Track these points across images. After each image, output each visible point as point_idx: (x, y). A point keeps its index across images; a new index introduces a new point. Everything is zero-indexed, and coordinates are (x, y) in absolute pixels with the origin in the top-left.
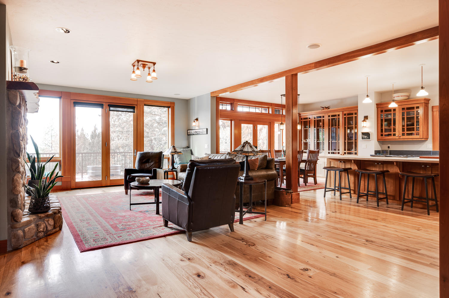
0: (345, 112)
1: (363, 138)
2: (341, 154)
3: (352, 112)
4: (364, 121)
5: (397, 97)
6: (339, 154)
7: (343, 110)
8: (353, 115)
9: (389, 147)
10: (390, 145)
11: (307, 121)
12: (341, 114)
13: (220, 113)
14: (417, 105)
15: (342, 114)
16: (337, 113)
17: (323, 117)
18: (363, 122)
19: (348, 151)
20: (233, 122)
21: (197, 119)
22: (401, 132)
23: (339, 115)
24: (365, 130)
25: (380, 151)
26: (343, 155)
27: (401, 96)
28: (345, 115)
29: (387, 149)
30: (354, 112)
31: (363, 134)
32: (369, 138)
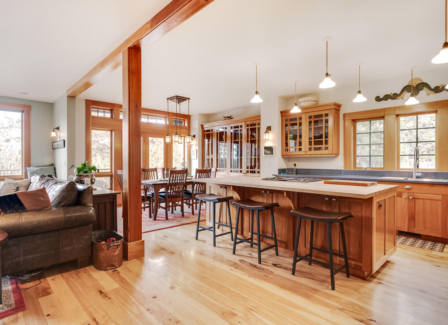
0: (248, 123)
1: (265, 154)
2: (244, 173)
3: (254, 122)
4: (266, 132)
5: (304, 103)
6: (241, 173)
7: (245, 120)
8: (256, 126)
9: (295, 165)
10: (296, 163)
11: (210, 133)
12: (243, 124)
13: (92, 120)
14: (326, 112)
15: (245, 125)
16: (239, 124)
17: (226, 128)
18: (265, 134)
19: (251, 169)
20: (113, 132)
21: (58, 128)
22: (308, 146)
23: (241, 126)
24: (268, 144)
25: (285, 170)
26: (246, 173)
27: (308, 101)
28: (248, 126)
29: (293, 167)
30: (257, 122)
31: (266, 148)
32: (272, 154)
